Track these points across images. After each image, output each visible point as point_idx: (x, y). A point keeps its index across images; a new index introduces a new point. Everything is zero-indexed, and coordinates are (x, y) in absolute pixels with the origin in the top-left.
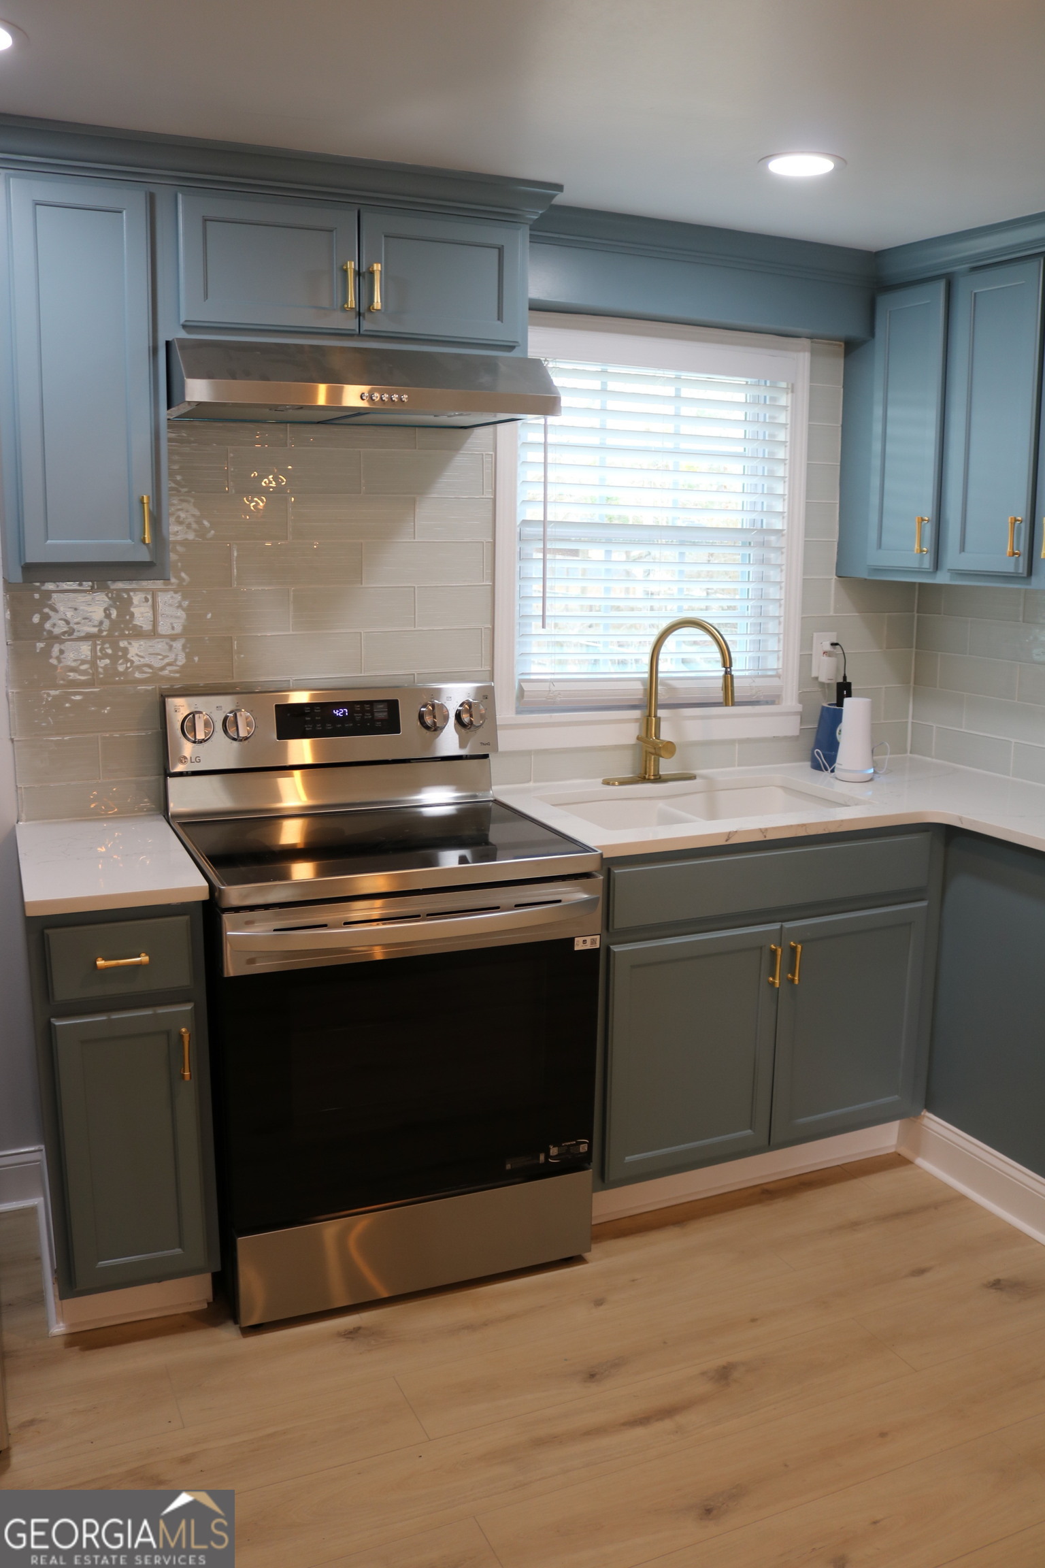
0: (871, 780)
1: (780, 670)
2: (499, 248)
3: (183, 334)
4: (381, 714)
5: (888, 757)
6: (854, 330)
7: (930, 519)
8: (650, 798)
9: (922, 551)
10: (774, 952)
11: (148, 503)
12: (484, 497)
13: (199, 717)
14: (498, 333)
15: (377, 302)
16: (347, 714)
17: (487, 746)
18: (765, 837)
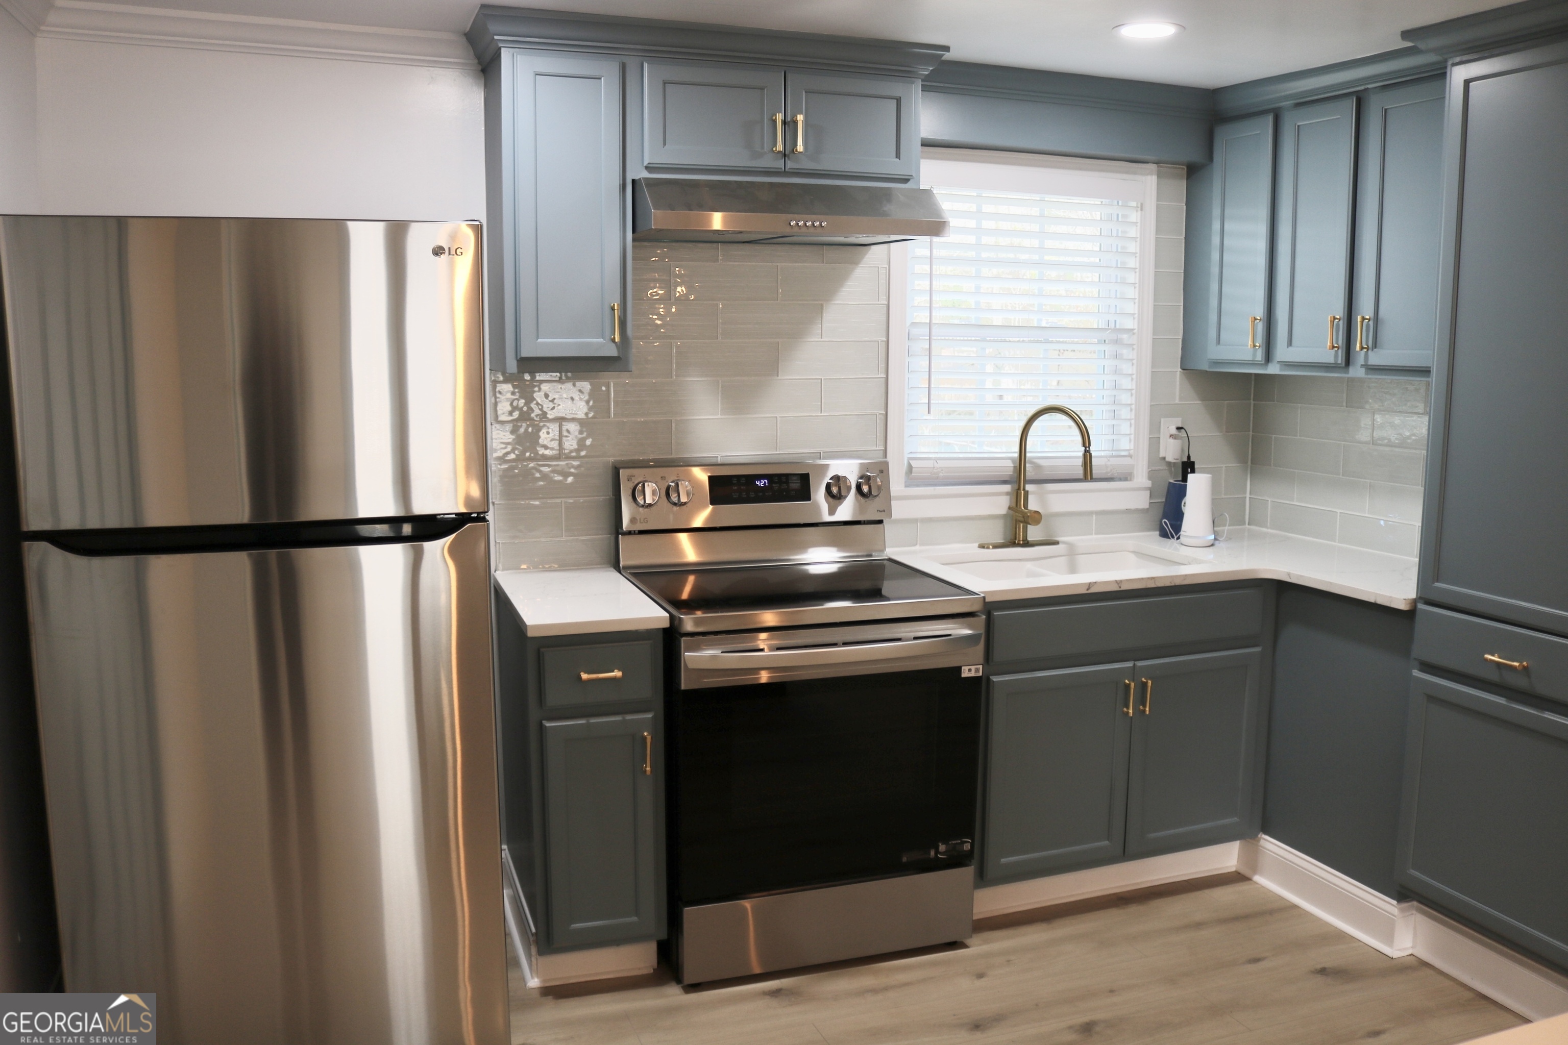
0: (1212, 545)
1: (1132, 451)
2: (897, 100)
3: (646, 174)
4: (795, 485)
5: (1226, 528)
6: (1194, 155)
7: (1262, 318)
8: (1020, 560)
9: (1255, 346)
10: (1127, 687)
11: (618, 309)
12: (879, 303)
13: (648, 485)
14: (894, 167)
15: (800, 146)
16: (767, 485)
17: (883, 513)
18: (1120, 587)
